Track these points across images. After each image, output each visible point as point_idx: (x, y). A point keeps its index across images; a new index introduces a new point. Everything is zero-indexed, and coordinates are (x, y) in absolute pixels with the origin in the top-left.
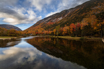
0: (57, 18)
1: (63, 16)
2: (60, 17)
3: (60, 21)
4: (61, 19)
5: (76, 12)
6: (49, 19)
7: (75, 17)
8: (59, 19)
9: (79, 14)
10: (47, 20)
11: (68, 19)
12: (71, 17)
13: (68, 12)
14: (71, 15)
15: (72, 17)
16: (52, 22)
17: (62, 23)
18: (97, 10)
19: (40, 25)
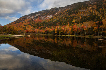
0: (46, 15)
1: (53, 14)
2: (50, 14)
3: (50, 19)
4: (50, 17)
5: (66, 12)
6: (37, 15)
7: (66, 17)
8: (48, 16)
9: (69, 14)
10: (35, 17)
11: (58, 18)
12: (61, 16)
13: (58, 10)
14: (61, 14)
15: (63, 17)
16: (40, 19)
17: (52, 21)
18: (84, 13)
19: (26, 21)
